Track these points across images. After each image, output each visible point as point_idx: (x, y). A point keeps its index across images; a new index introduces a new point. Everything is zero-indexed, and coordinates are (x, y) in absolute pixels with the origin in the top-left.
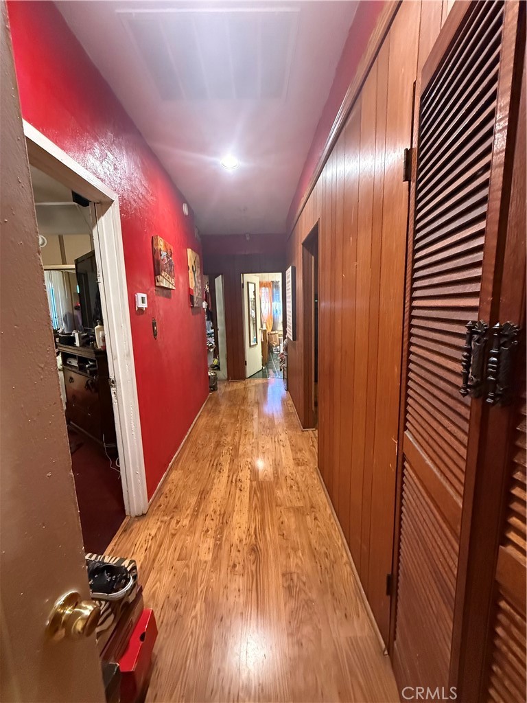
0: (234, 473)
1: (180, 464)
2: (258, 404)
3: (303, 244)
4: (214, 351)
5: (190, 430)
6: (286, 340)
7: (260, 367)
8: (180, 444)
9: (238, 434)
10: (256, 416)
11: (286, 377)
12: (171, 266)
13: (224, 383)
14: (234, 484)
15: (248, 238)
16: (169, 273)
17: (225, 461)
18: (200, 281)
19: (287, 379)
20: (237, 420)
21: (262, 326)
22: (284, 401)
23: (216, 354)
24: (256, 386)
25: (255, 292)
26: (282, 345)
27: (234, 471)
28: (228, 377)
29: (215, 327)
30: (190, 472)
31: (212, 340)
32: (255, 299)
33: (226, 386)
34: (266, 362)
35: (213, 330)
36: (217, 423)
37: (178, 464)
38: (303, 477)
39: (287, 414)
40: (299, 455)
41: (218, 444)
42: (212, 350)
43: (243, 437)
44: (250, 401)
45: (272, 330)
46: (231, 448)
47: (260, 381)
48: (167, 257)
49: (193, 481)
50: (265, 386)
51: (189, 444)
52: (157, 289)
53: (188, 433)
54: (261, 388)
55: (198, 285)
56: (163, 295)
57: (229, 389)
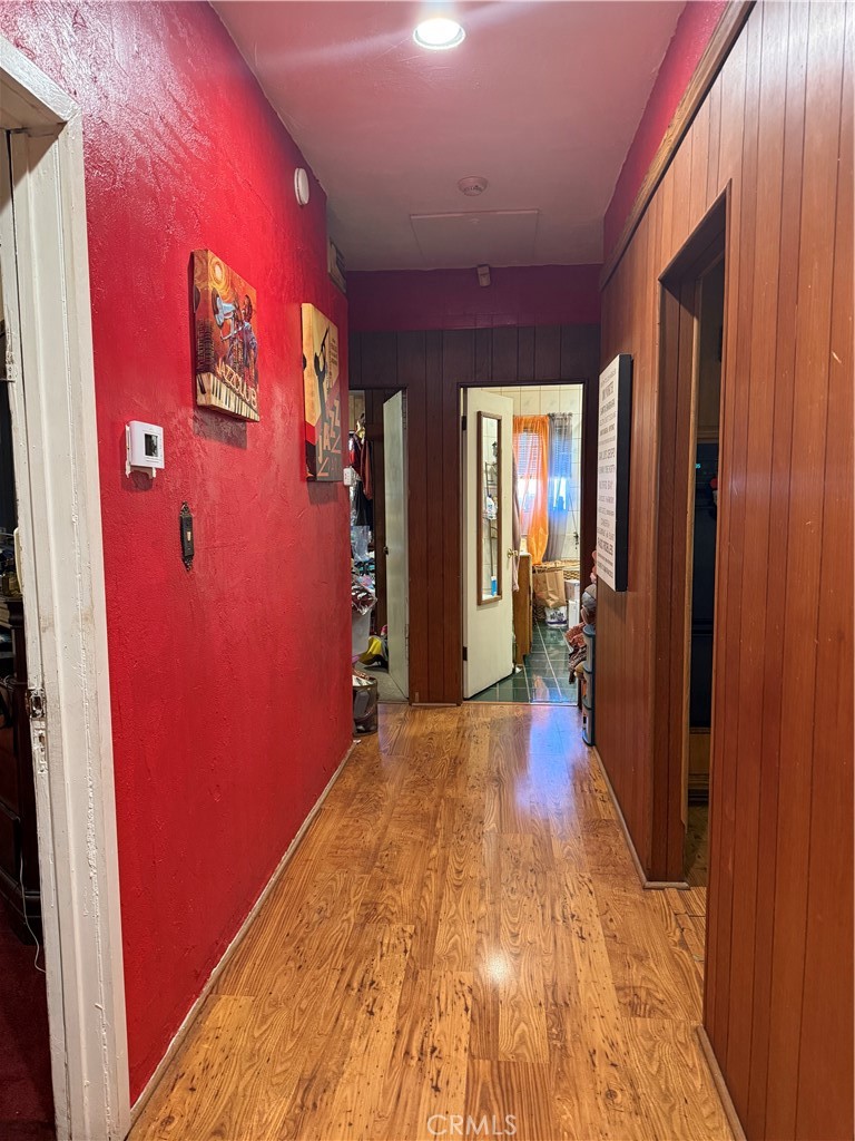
0: (415, 1023)
1: (246, 970)
2: (500, 781)
3: (661, 280)
4: (373, 614)
5: (285, 858)
6: (592, 587)
7: (504, 664)
8: (249, 906)
9: (433, 884)
10: (491, 825)
11: (587, 702)
12: (247, 347)
13: (396, 711)
14: (414, 1062)
15: (484, 281)
16: (242, 368)
17: (390, 969)
18: (337, 403)
19: (592, 710)
20: (432, 833)
21: (516, 546)
22: (579, 778)
23: (378, 623)
24: (494, 725)
25: (498, 447)
26: (575, 603)
27: (416, 1012)
28: (411, 692)
29: (378, 545)
30: (275, 1005)
31: (368, 583)
32: (499, 464)
33: (403, 721)
34: (525, 653)
35: (372, 555)
36: (371, 838)
37: (239, 973)
38: (650, 1058)
39: (593, 826)
40: (636, 975)
41: (371, 913)
42: (365, 611)
43: (449, 895)
44: (473, 772)
45: (546, 558)
46: (410, 929)
47: (505, 710)
48: (236, 319)
49: (283, 1039)
50: (521, 727)
51: (279, 909)
52: (199, 415)
53: (280, 867)
54: (507, 731)
55: (332, 414)
56: (219, 434)
57: (411, 731)
